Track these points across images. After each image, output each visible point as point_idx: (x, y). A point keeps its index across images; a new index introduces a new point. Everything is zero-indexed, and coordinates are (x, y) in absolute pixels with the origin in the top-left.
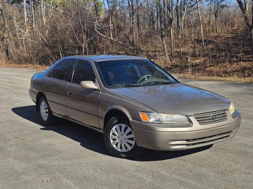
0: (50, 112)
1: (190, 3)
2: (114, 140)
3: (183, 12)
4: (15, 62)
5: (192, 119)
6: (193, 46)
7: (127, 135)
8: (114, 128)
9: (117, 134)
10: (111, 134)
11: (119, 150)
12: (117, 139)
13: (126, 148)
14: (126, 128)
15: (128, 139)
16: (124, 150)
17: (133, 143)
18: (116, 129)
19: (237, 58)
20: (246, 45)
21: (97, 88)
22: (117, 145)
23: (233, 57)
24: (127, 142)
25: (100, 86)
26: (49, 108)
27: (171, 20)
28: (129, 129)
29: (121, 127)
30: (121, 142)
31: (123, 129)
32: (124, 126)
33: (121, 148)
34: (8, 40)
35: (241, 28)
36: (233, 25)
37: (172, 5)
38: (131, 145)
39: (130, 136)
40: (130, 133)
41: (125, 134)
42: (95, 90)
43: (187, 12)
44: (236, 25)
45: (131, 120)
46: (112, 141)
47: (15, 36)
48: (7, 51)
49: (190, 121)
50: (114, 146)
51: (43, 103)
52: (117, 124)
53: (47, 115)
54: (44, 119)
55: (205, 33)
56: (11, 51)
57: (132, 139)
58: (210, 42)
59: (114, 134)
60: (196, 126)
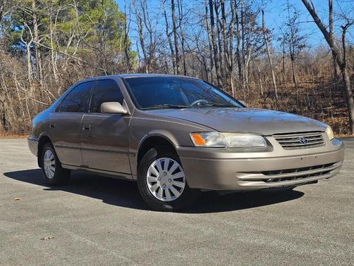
0: (58, 164)
1: (255, 45)
2: (153, 183)
3: (246, 57)
4: (15, 133)
5: (272, 140)
6: (262, 100)
7: (173, 174)
8: (152, 165)
9: (157, 174)
10: (148, 175)
11: (162, 199)
12: (158, 182)
13: (172, 194)
14: (171, 164)
15: (174, 180)
16: (169, 198)
17: (182, 185)
18: (156, 167)
19: (325, 112)
20: (336, 96)
21: (125, 112)
22: (157, 191)
23: (320, 111)
24: (173, 185)
25: (131, 109)
26: (56, 158)
27: (230, 68)
28: (176, 165)
29: (163, 163)
30: (164, 185)
31: (166, 165)
32: (167, 160)
33: (164, 195)
34: (5, 104)
35: (328, 76)
36: (316, 72)
37: (231, 47)
38: (178, 189)
39: (178, 176)
40: (177, 171)
41: (169, 173)
42: (123, 114)
43: (252, 58)
44: (321, 72)
45: (177, 147)
46: (150, 186)
47: (15, 98)
48: (4, 120)
49: (268, 143)
50: (154, 193)
51: (48, 153)
52: (157, 158)
53: (54, 169)
54: (50, 177)
55: (279, 83)
56: (9, 119)
57: (180, 180)
58: (285, 95)
59: (153, 175)
60: (278, 150)
